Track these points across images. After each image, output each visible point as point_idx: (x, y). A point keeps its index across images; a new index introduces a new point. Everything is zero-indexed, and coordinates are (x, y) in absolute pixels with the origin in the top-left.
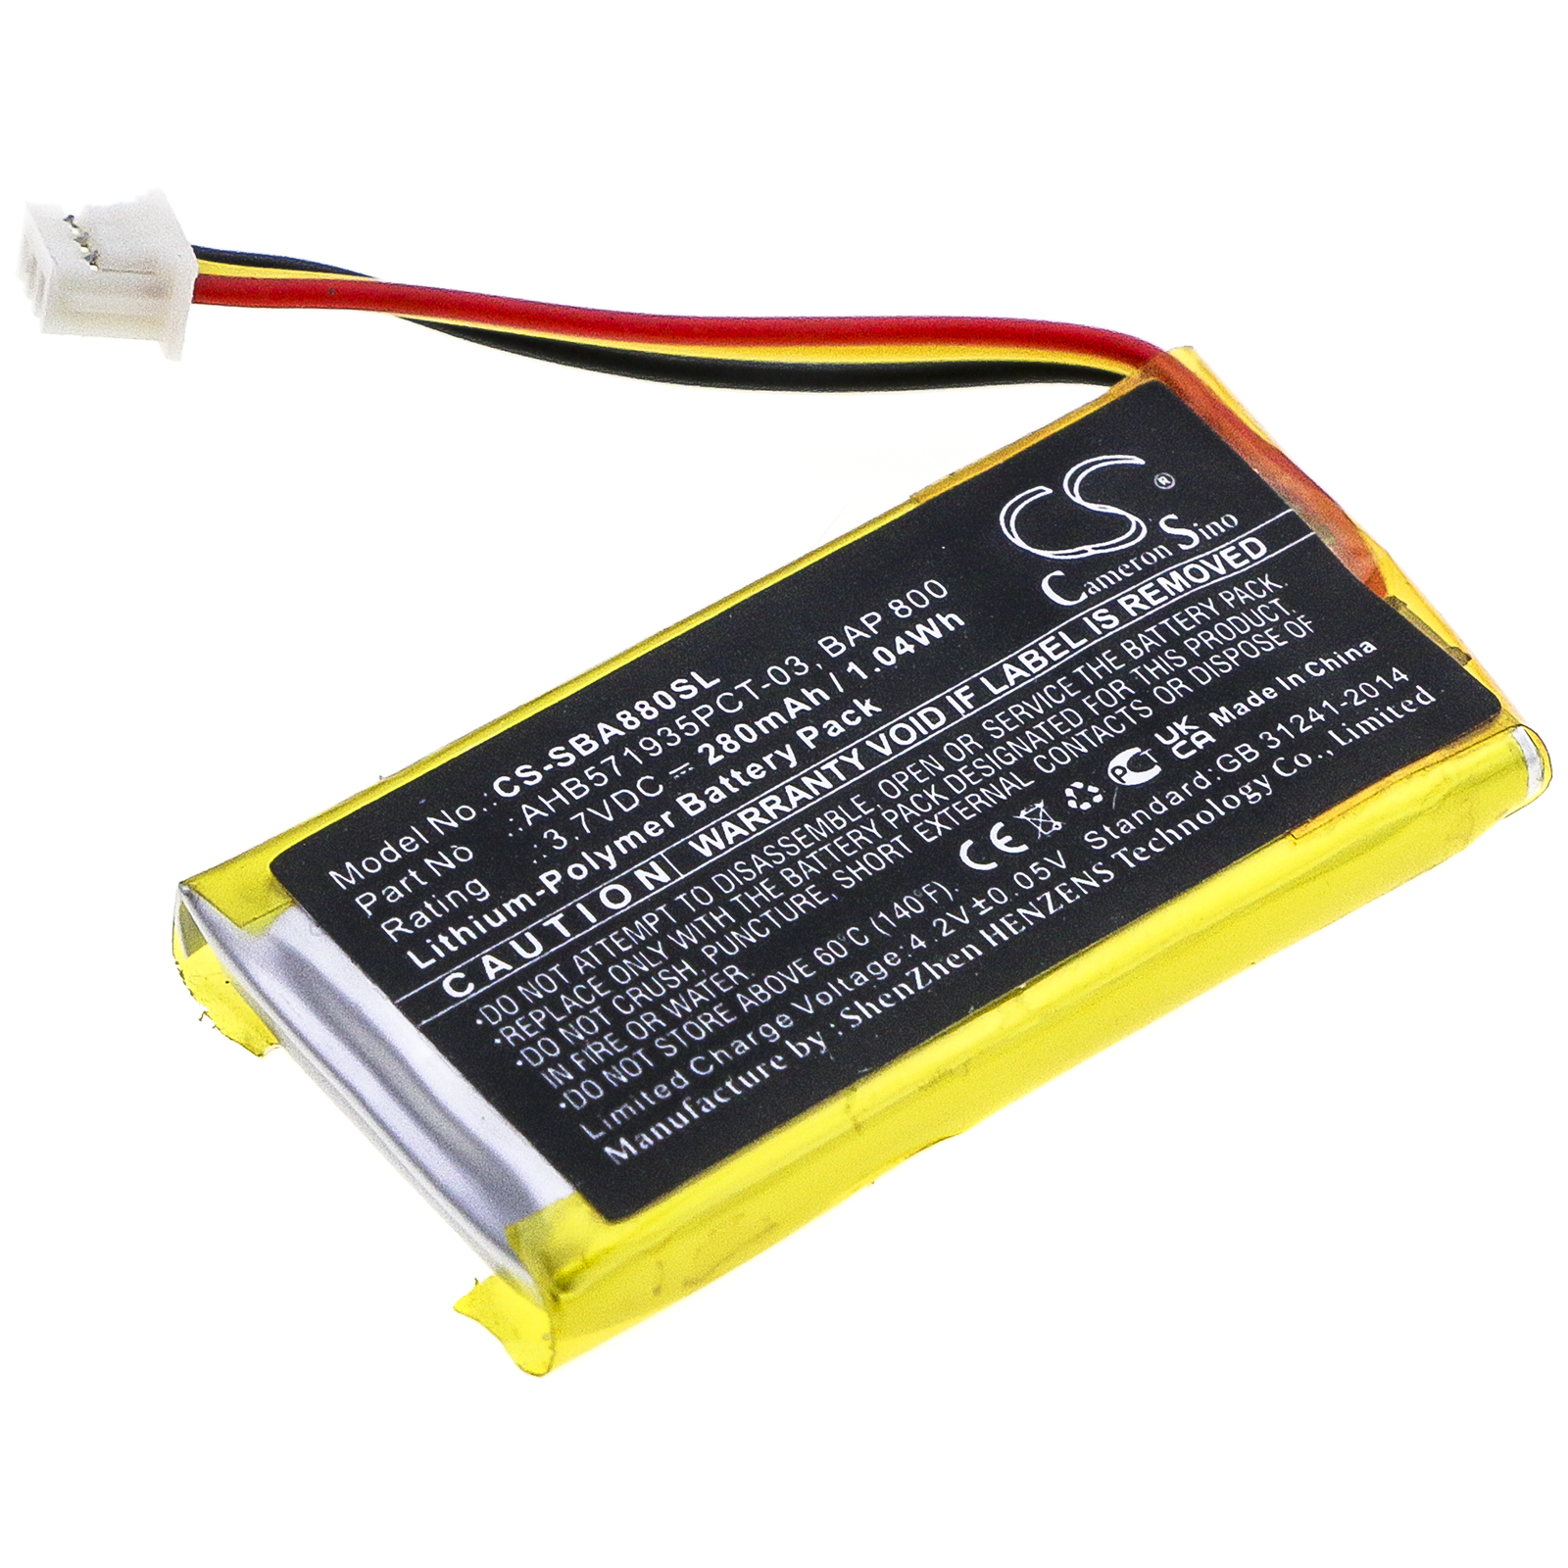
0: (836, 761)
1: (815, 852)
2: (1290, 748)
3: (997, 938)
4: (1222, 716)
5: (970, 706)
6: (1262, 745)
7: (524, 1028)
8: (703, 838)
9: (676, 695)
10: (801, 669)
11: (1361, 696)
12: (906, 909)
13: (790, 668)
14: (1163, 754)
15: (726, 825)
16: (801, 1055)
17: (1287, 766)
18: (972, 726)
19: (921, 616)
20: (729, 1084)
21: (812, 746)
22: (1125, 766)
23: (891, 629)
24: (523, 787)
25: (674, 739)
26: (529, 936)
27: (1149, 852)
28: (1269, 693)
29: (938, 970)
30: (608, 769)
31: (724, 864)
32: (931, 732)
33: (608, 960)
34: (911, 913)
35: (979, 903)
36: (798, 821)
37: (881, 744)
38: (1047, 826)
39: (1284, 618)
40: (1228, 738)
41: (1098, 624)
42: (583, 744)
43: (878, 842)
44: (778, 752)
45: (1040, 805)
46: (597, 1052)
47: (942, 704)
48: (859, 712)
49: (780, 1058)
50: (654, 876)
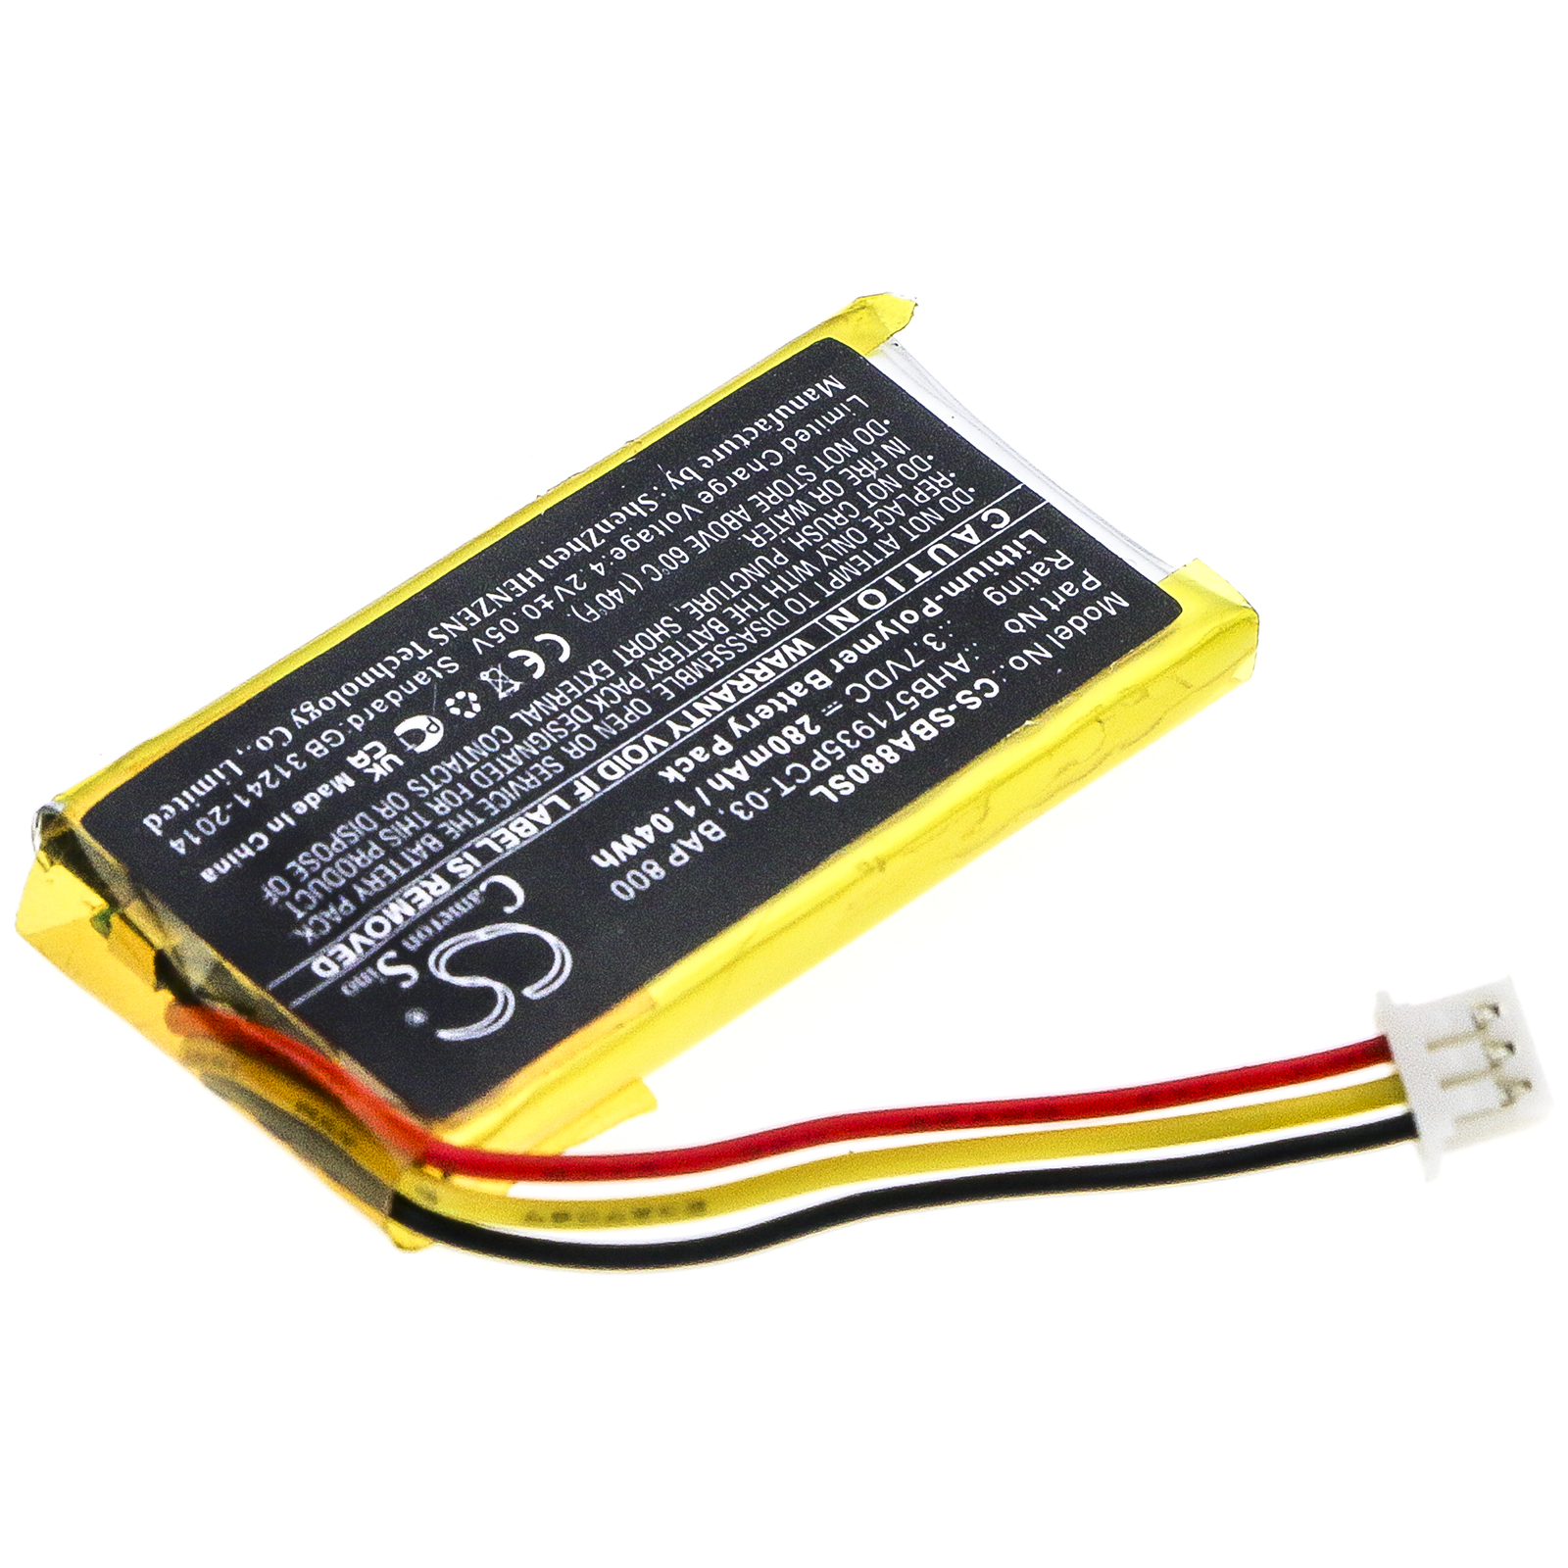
0: (693, 726)
1: (699, 649)
2: (277, 755)
3: (528, 575)
4: (343, 782)
5: (577, 783)
6: (304, 756)
7: (932, 487)
8: (802, 653)
9: (848, 779)
10: (737, 808)
11: (213, 818)
12: (611, 598)
13: (747, 808)
14: (394, 747)
15: (784, 664)
16: (687, 469)
17: (279, 738)
18: (572, 767)
19: (633, 862)
20: (747, 443)
21: (716, 737)
22: (427, 734)
23: (659, 849)
24: (972, 688)
25: (844, 736)
26: (943, 563)
27: (399, 656)
28: (300, 808)
29: (577, 545)
30: (899, 708)
31: (780, 633)
32: (610, 758)
33: (869, 547)
34: (607, 594)
35: (548, 604)
36: (719, 674)
37: (655, 744)
38: (494, 675)
39: (291, 897)
40: (336, 762)
41: (466, 862)
42: (925, 730)
43: (645, 659)
44: (747, 730)
45: (502, 695)
46: (866, 468)
47: (603, 783)
48: (679, 769)
49: (705, 465)
50: (842, 619)
